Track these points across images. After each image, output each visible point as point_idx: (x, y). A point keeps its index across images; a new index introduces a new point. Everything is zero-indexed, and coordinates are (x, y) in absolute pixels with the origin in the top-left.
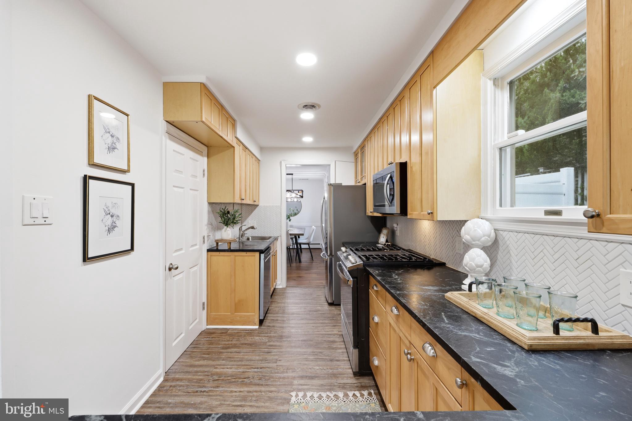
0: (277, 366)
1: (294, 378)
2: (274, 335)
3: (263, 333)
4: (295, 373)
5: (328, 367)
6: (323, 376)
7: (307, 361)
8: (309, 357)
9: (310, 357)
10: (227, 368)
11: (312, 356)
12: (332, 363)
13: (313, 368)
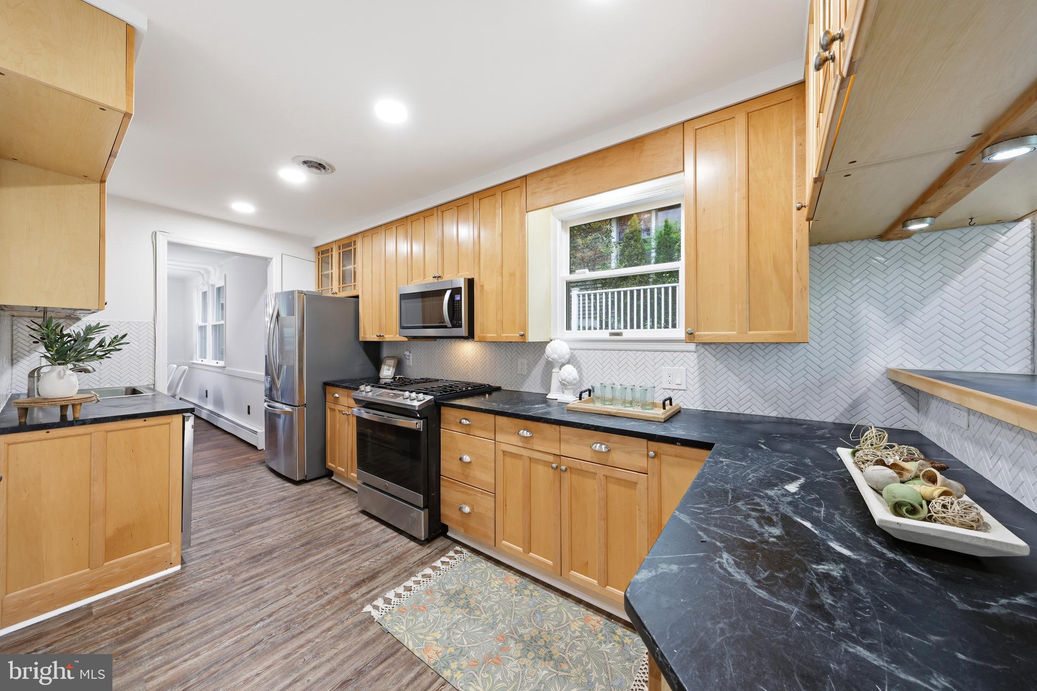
1: (346, 593)
4: (342, 585)
5: (381, 555)
6: (385, 566)
8: (340, 559)
11: (344, 555)
12: (381, 548)
13: (360, 567)
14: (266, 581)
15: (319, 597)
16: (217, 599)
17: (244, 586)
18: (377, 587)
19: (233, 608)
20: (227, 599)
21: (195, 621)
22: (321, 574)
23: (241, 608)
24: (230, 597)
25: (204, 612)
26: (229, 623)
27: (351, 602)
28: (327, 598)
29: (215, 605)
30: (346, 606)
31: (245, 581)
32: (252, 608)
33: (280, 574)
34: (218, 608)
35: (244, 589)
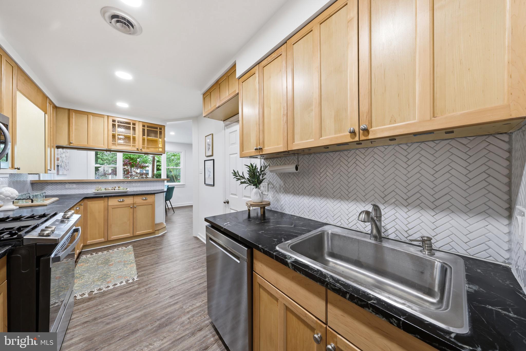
0: (157, 289)
1: (138, 288)
2: (182, 318)
3: (197, 313)
4: (138, 292)
5: (101, 310)
6: (109, 300)
7: (128, 306)
8: (126, 310)
9: (124, 311)
10: (195, 273)
11: (121, 313)
12: (95, 316)
13: (120, 302)
14: (167, 301)
15: (149, 288)
16: (189, 294)
17: (178, 299)
18: (125, 289)
19: (183, 288)
20: (185, 293)
21: (196, 285)
22: (142, 300)
23: (180, 288)
24: (184, 294)
25: (193, 288)
26: (183, 282)
27: (139, 284)
28: (147, 287)
29: (189, 291)
30: (143, 282)
31: (177, 302)
32: (175, 287)
33: (160, 305)
34: (188, 289)
35: (178, 297)
